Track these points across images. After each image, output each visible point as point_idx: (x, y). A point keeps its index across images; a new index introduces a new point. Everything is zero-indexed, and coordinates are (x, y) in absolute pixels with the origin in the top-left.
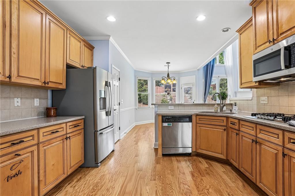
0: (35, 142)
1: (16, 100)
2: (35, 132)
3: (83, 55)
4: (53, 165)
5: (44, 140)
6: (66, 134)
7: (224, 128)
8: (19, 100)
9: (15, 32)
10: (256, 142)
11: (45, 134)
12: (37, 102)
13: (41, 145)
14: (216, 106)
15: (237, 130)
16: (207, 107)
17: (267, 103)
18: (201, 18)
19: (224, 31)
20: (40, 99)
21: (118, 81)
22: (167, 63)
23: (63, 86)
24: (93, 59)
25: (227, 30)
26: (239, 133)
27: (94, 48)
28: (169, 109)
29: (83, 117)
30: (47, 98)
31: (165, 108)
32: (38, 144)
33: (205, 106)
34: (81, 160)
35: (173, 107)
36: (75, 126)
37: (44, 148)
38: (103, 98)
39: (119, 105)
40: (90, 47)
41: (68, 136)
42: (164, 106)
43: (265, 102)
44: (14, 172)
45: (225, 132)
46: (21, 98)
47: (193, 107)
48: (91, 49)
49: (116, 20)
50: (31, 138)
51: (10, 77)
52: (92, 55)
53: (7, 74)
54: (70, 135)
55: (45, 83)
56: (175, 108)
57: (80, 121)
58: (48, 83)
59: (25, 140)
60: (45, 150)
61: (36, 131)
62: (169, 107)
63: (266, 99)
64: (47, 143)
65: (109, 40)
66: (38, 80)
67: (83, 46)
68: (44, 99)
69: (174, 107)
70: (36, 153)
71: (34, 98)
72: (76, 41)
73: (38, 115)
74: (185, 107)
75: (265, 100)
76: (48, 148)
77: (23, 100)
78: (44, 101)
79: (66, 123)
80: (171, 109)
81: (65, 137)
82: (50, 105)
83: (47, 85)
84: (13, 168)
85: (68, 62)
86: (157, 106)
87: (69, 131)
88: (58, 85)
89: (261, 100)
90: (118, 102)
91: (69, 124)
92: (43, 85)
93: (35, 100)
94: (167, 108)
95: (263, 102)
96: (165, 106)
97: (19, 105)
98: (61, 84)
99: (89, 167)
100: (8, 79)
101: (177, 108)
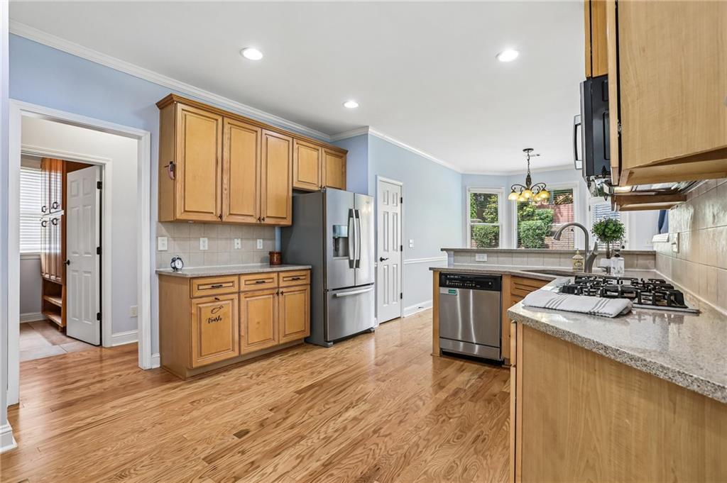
0: (235, 289)
1: (236, 241)
2: (235, 279)
3: (324, 170)
4: (258, 323)
5: (246, 289)
6: (278, 287)
8: (239, 241)
9: (226, 166)
11: (247, 283)
12: (260, 244)
13: (242, 295)
14: (575, 257)
18: (509, 55)
20: (264, 239)
21: (399, 204)
22: (525, 150)
23: (288, 222)
24: (345, 172)
27: (345, 152)
28: (477, 260)
29: (310, 267)
30: (275, 239)
31: (469, 257)
32: (239, 293)
34: (304, 331)
36: (293, 279)
37: (247, 299)
38: (343, 238)
39: (402, 250)
40: (337, 153)
41: (281, 290)
42: (467, 254)
44: (214, 316)
46: (242, 239)
48: (341, 154)
49: (359, 105)
50: (231, 284)
51: (221, 217)
52: (344, 165)
53: (219, 213)
54: (284, 290)
55: (259, 219)
56: (491, 259)
57: (304, 273)
58: (263, 219)
59: (224, 285)
60: (247, 302)
61: (237, 278)
62: (477, 257)
64: (250, 294)
65: (367, 134)
66: (252, 216)
67: (324, 154)
68: (269, 240)
69: (487, 257)
70: (236, 302)
71: (256, 239)
72: (309, 151)
73: (262, 262)
74: (514, 259)
76: (250, 301)
77: (244, 241)
78: (269, 243)
79: (278, 272)
80: (481, 260)
81: (276, 291)
82: (277, 249)
83: (263, 222)
84: (215, 311)
85: (294, 185)
86: (452, 253)
87: (282, 284)
88: (279, 220)
90: (399, 245)
91: (282, 275)
92: (258, 222)
93: (258, 240)
94: (473, 258)
96: (470, 254)
97: (240, 247)
98: (285, 218)
99: (316, 345)
100: (219, 219)
101: (495, 259)
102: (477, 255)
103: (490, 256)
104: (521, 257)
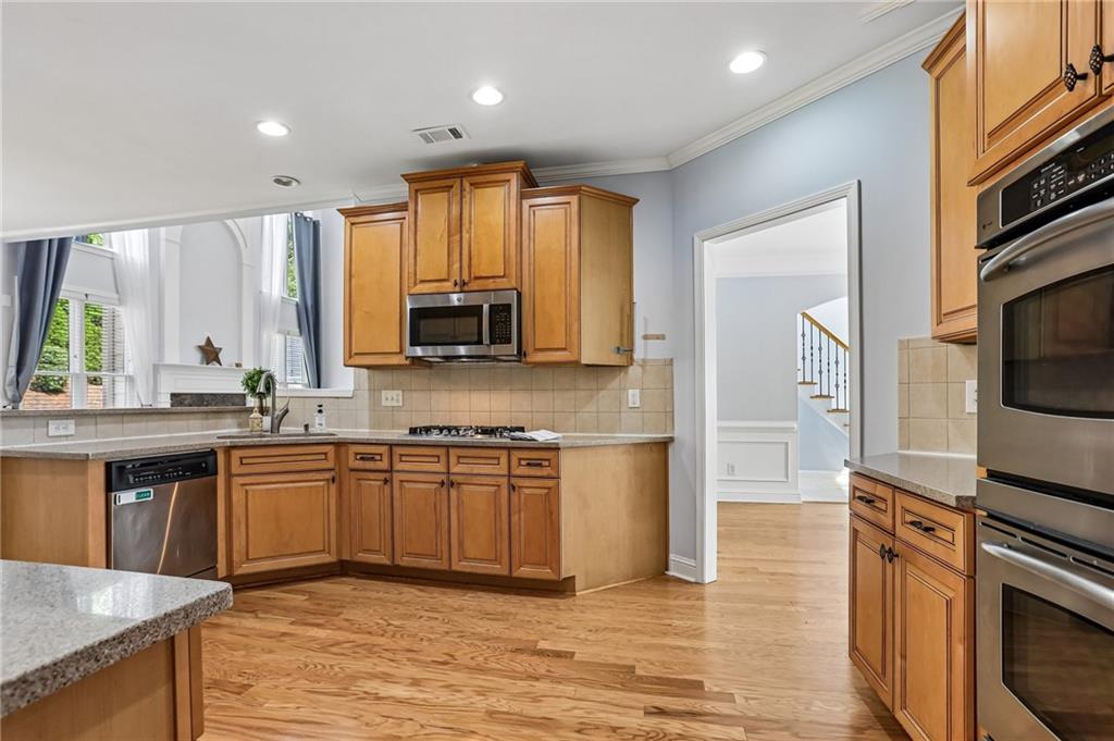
7: (328, 475)
10: (452, 484)
14: (256, 415)
15: (386, 471)
16: (202, 419)
17: (401, 404)
19: (278, 181)
25: (286, 184)
26: (392, 479)
28: (52, 432)
31: (32, 430)
33: (195, 419)
35: (70, 427)
42: (22, 421)
43: (395, 404)
45: (333, 487)
47: (155, 424)
56: (82, 428)
62: (51, 427)
63: (398, 395)
69: (76, 425)
74: (125, 425)
75: (395, 398)
80: (62, 433)
89: (383, 398)
94: (41, 430)
95: (389, 404)
96: (31, 422)
101: (92, 428)
102: (53, 425)
103: (81, 425)
104: (136, 422)
